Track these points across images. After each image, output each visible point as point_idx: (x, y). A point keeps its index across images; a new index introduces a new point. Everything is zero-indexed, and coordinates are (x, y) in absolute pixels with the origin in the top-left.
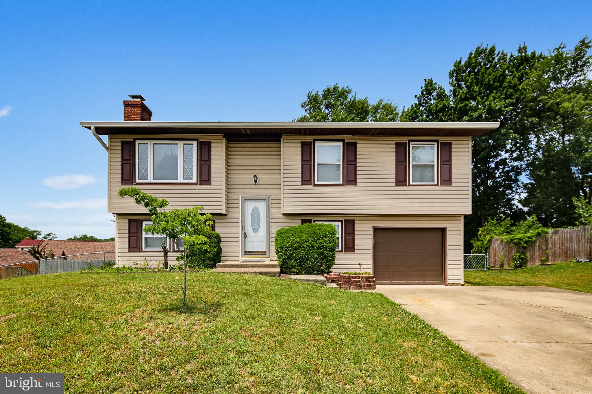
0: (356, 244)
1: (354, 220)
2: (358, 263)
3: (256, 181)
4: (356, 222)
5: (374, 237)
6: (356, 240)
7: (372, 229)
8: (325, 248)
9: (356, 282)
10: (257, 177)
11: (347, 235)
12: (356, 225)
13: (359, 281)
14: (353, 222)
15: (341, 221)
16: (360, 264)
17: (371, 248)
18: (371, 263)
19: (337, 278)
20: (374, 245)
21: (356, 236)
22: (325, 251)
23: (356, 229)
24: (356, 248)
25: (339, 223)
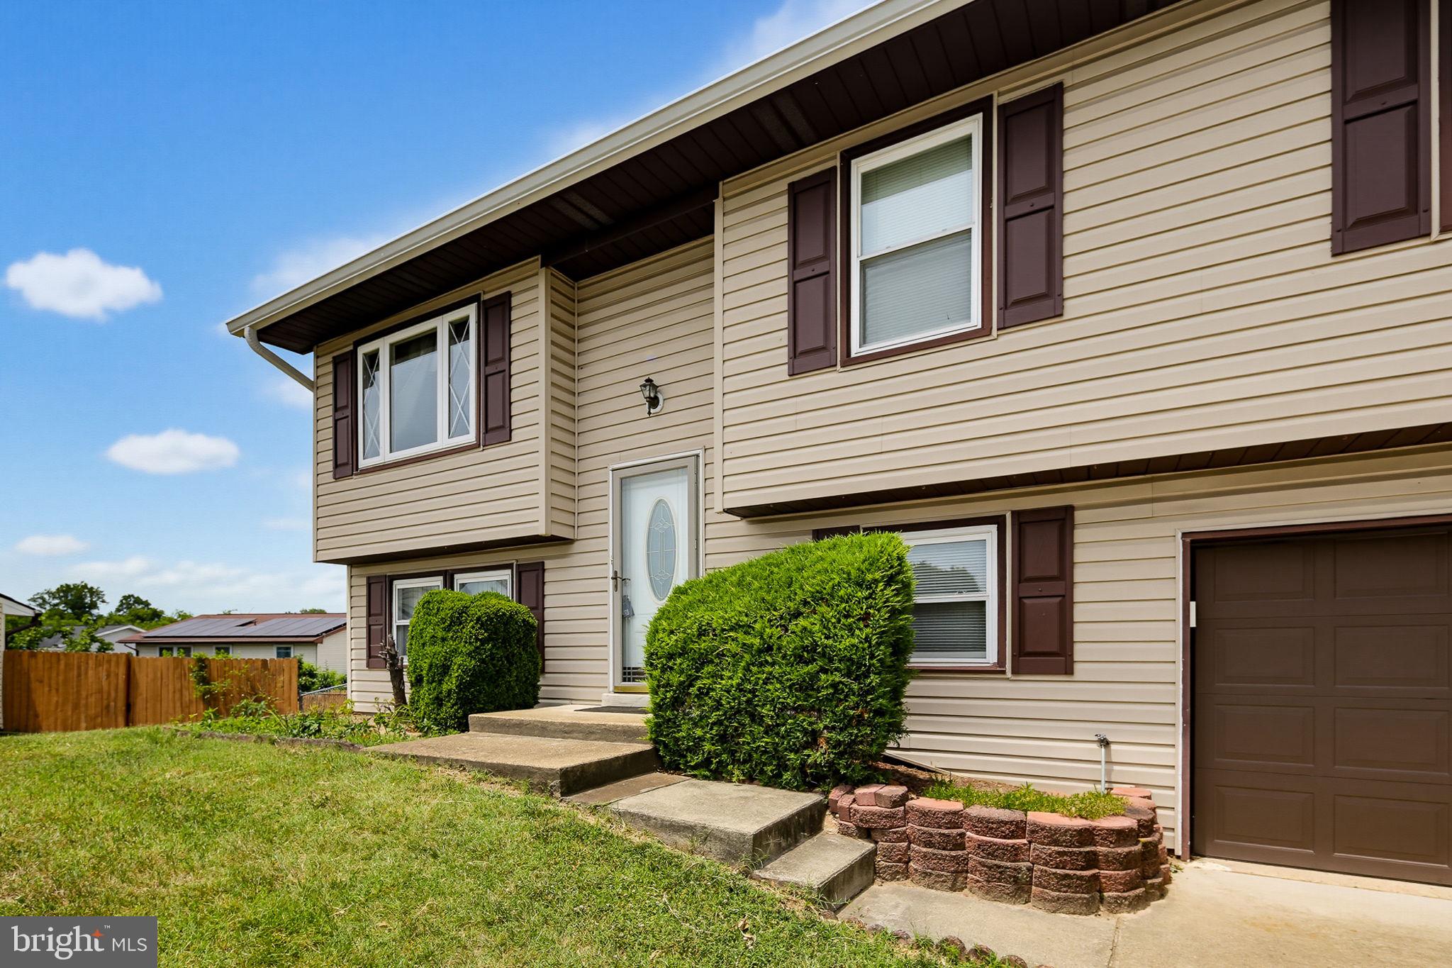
0: (1079, 632)
1: (1069, 510)
2: (1091, 731)
3: (653, 402)
4: (1079, 516)
5: (1193, 590)
6: (1079, 613)
7: (1177, 549)
8: (823, 655)
9: (991, 855)
10: (655, 387)
11: (1027, 589)
12: (1080, 535)
13: (1015, 853)
14: (1063, 519)
15: (998, 521)
16: (1105, 743)
17: (1177, 652)
18: (1177, 736)
19: (881, 816)
20: (1194, 641)
21: (1079, 594)
22: (825, 671)
23: (1079, 555)
24: (1080, 652)
25: (989, 533)
